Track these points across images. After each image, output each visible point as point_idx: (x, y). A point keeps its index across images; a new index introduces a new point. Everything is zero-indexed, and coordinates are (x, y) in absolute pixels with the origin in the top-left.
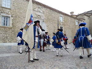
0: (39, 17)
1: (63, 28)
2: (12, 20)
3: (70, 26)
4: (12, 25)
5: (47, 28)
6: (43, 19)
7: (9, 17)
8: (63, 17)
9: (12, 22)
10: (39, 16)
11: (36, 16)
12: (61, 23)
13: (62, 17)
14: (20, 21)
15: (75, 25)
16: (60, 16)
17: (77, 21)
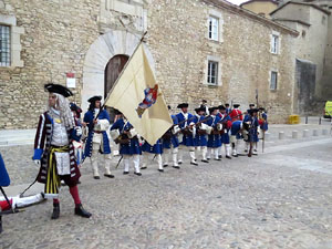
0: (125, 22)
1: (220, 65)
2: (22, 37)
3: (245, 57)
4: (22, 58)
5: (158, 69)
6: (140, 29)
7: (10, 26)
8: (222, 22)
9: (20, 48)
10: (126, 17)
11: (113, 20)
12: (211, 44)
13: (218, 19)
14: (52, 43)
15: (266, 51)
16: (211, 16)
17: (278, 34)
